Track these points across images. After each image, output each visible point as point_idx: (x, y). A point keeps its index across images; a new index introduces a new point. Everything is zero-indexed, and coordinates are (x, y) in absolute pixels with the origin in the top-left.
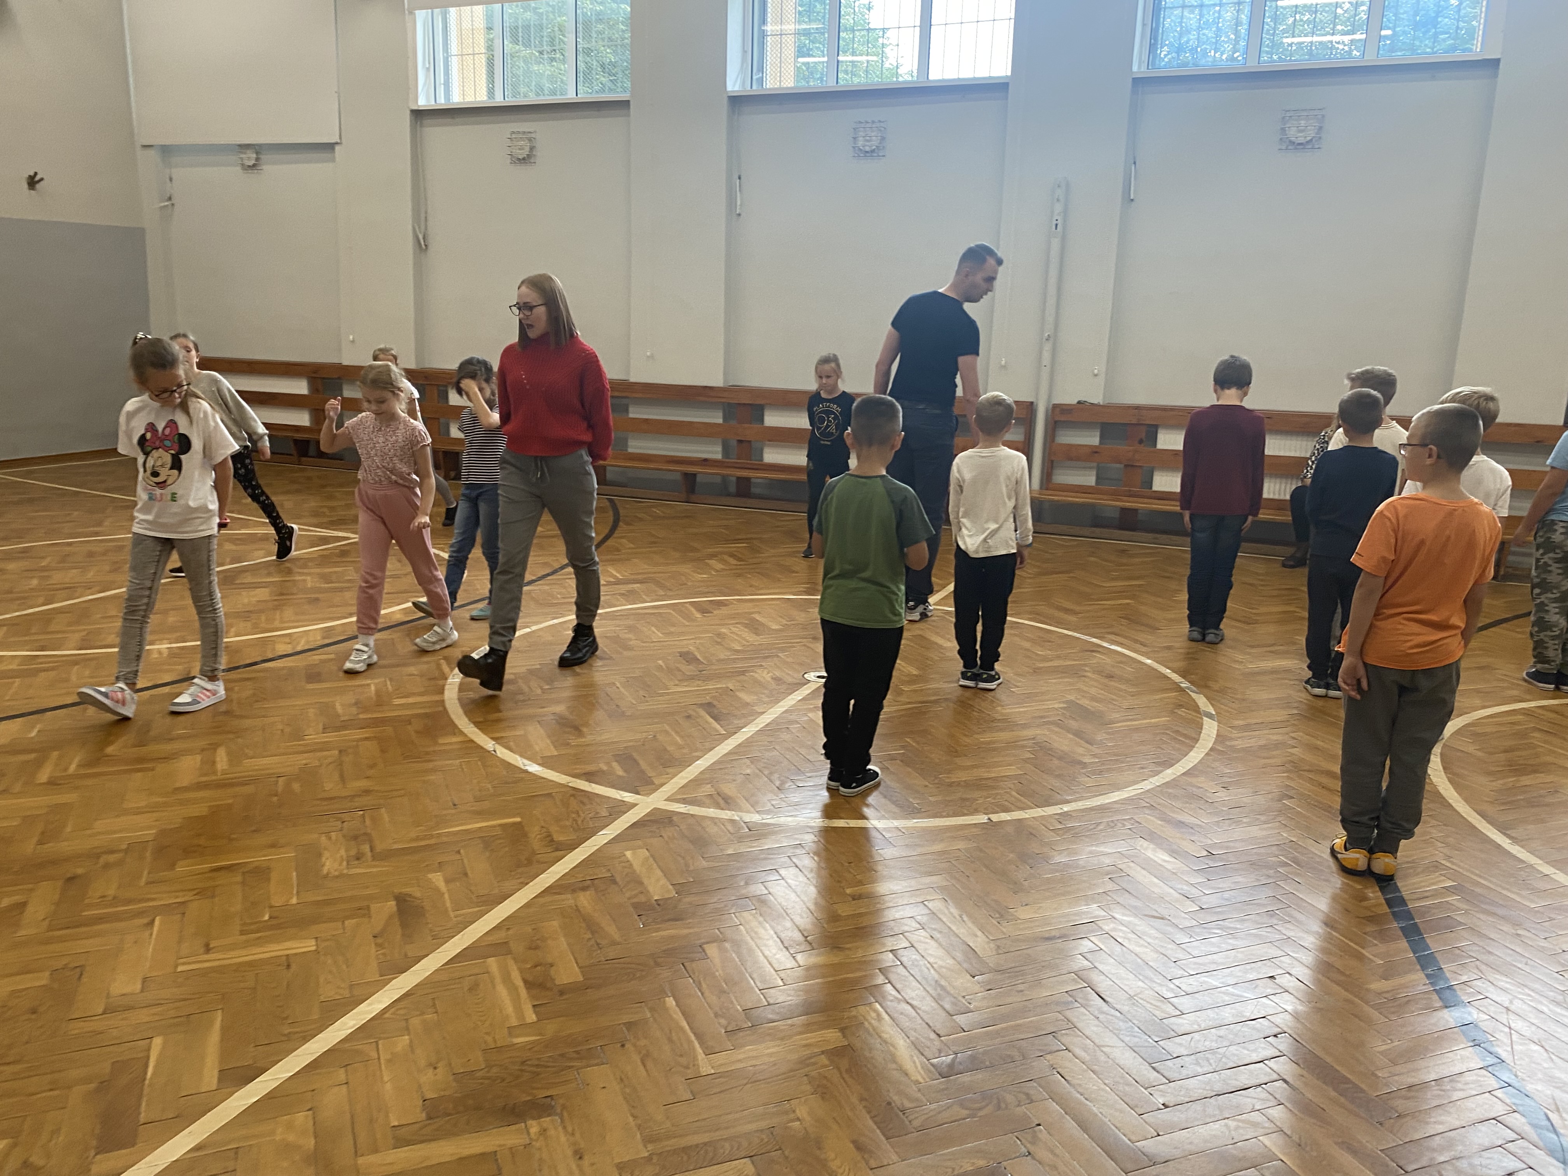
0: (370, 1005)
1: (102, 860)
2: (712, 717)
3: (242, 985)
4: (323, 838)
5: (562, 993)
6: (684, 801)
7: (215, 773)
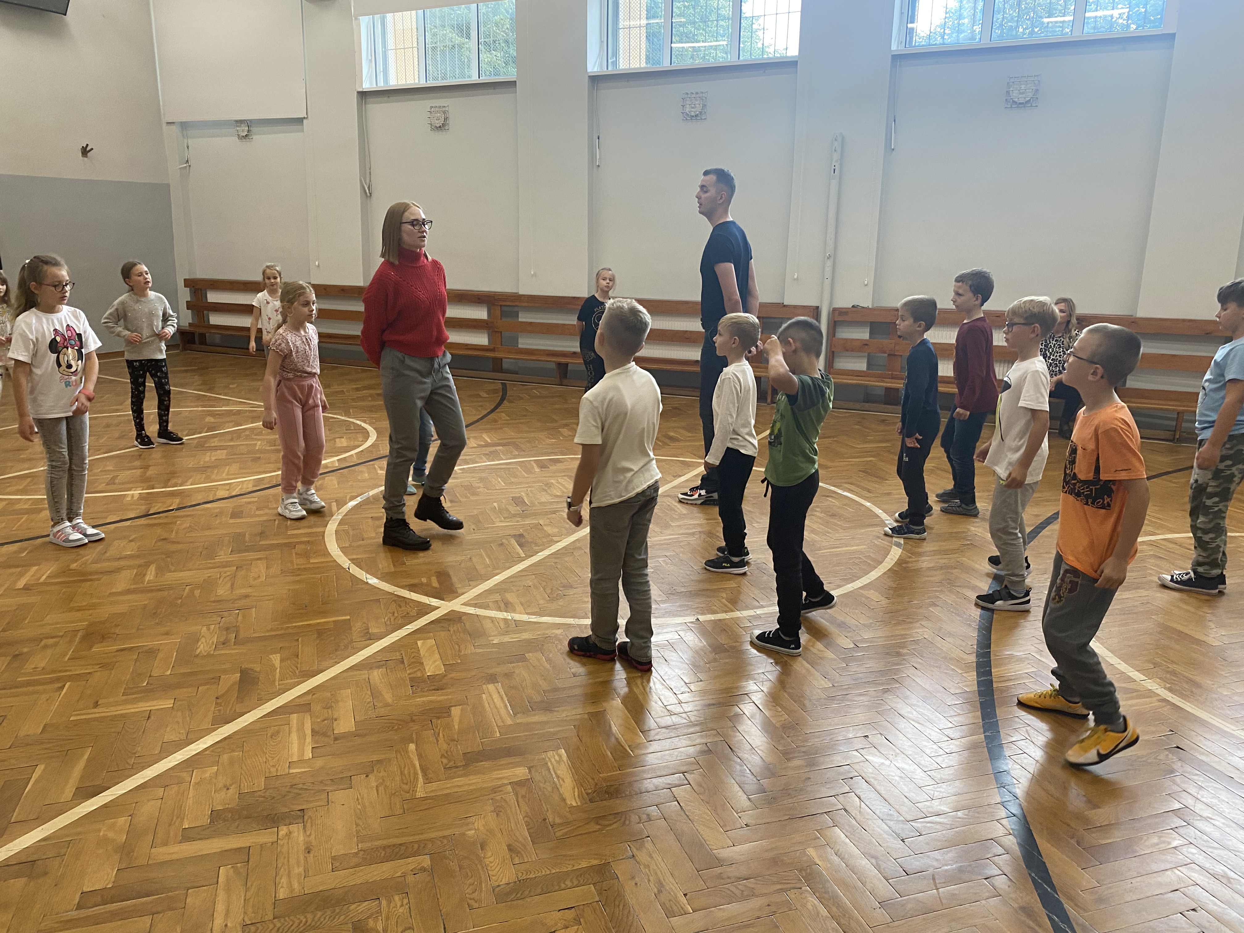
0: (197, 745)
1: (43, 643)
2: (519, 545)
3: (113, 730)
4: (205, 628)
5: (336, 739)
6: (476, 606)
7: (143, 583)
